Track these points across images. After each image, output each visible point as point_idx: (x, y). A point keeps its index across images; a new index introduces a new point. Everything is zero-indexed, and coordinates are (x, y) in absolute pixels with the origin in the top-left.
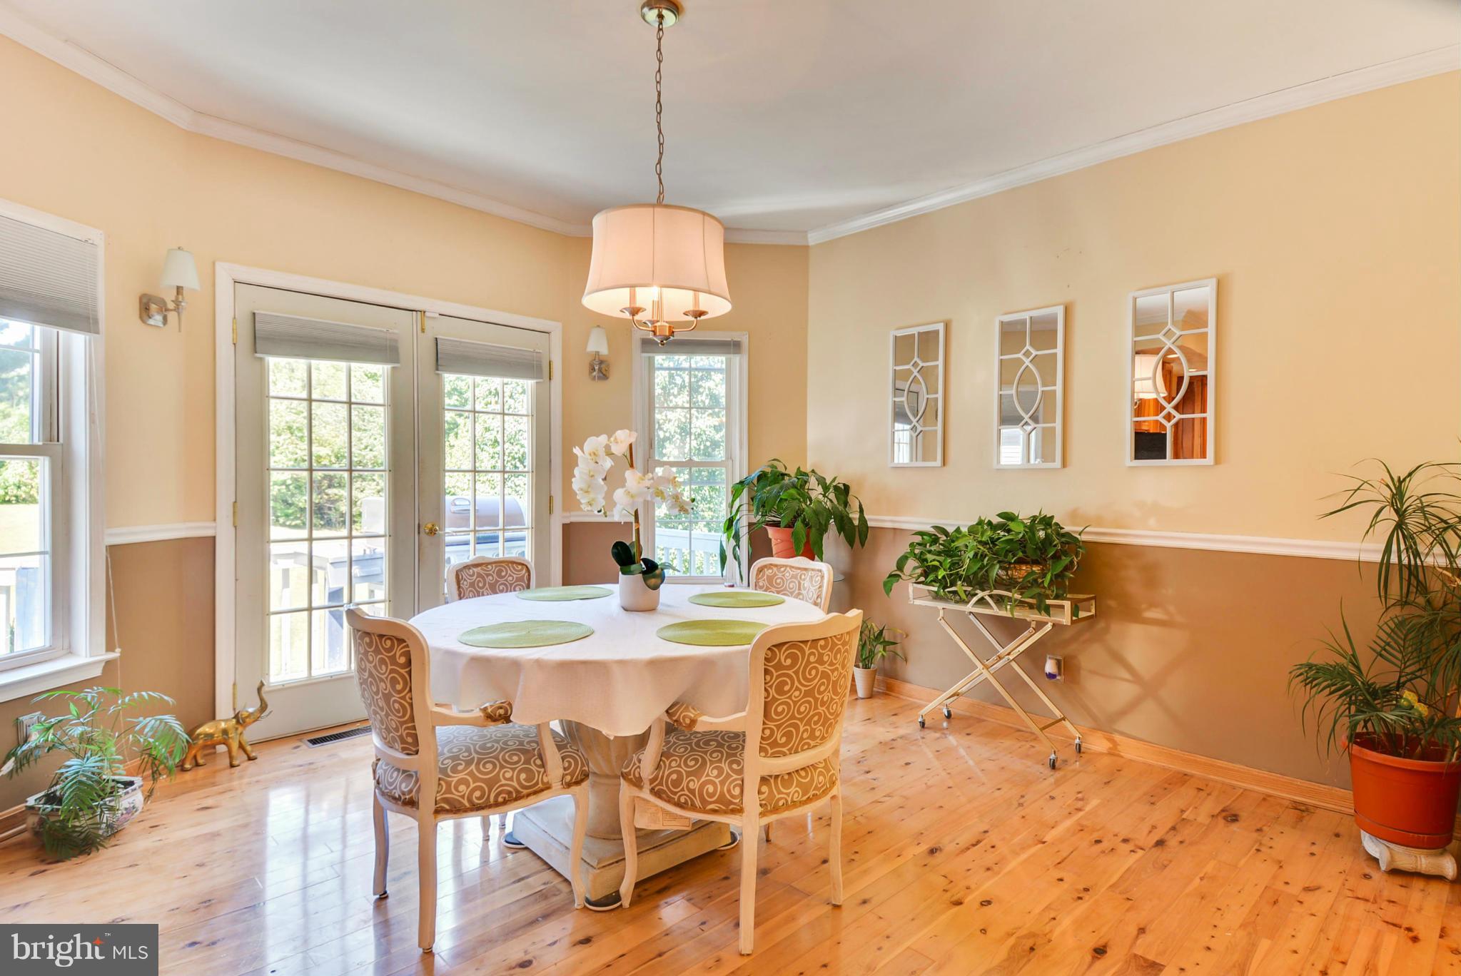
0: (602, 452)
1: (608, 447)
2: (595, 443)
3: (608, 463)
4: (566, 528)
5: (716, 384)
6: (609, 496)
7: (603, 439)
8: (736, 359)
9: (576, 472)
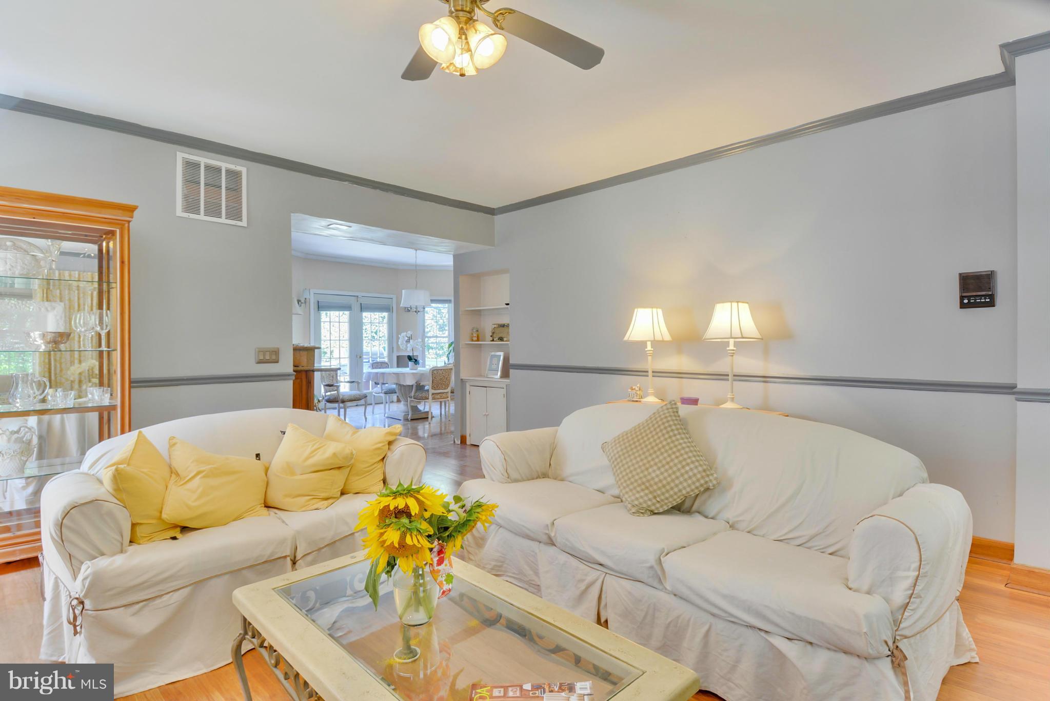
0: (405, 336)
1: (406, 335)
2: (404, 334)
3: (407, 338)
4: (398, 357)
5: (445, 311)
6: (406, 345)
7: (405, 333)
8: (450, 305)
9: (400, 340)
